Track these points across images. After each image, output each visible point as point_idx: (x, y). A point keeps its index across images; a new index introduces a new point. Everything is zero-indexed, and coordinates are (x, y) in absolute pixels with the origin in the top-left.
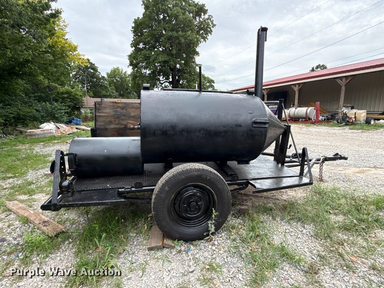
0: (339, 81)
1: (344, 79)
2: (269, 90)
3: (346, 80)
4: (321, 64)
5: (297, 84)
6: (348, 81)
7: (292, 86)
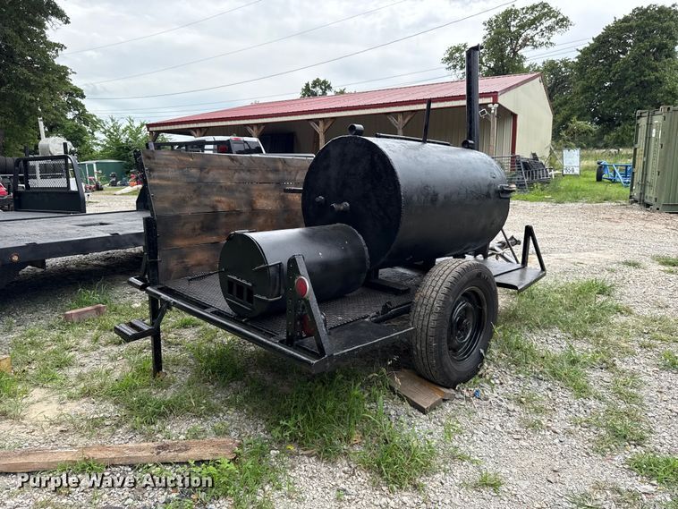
0: (393, 120)
1: (400, 117)
2: (262, 127)
3: (404, 119)
4: (322, 79)
5: (320, 119)
6: (406, 121)
7: (312, 124)
